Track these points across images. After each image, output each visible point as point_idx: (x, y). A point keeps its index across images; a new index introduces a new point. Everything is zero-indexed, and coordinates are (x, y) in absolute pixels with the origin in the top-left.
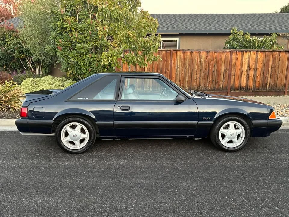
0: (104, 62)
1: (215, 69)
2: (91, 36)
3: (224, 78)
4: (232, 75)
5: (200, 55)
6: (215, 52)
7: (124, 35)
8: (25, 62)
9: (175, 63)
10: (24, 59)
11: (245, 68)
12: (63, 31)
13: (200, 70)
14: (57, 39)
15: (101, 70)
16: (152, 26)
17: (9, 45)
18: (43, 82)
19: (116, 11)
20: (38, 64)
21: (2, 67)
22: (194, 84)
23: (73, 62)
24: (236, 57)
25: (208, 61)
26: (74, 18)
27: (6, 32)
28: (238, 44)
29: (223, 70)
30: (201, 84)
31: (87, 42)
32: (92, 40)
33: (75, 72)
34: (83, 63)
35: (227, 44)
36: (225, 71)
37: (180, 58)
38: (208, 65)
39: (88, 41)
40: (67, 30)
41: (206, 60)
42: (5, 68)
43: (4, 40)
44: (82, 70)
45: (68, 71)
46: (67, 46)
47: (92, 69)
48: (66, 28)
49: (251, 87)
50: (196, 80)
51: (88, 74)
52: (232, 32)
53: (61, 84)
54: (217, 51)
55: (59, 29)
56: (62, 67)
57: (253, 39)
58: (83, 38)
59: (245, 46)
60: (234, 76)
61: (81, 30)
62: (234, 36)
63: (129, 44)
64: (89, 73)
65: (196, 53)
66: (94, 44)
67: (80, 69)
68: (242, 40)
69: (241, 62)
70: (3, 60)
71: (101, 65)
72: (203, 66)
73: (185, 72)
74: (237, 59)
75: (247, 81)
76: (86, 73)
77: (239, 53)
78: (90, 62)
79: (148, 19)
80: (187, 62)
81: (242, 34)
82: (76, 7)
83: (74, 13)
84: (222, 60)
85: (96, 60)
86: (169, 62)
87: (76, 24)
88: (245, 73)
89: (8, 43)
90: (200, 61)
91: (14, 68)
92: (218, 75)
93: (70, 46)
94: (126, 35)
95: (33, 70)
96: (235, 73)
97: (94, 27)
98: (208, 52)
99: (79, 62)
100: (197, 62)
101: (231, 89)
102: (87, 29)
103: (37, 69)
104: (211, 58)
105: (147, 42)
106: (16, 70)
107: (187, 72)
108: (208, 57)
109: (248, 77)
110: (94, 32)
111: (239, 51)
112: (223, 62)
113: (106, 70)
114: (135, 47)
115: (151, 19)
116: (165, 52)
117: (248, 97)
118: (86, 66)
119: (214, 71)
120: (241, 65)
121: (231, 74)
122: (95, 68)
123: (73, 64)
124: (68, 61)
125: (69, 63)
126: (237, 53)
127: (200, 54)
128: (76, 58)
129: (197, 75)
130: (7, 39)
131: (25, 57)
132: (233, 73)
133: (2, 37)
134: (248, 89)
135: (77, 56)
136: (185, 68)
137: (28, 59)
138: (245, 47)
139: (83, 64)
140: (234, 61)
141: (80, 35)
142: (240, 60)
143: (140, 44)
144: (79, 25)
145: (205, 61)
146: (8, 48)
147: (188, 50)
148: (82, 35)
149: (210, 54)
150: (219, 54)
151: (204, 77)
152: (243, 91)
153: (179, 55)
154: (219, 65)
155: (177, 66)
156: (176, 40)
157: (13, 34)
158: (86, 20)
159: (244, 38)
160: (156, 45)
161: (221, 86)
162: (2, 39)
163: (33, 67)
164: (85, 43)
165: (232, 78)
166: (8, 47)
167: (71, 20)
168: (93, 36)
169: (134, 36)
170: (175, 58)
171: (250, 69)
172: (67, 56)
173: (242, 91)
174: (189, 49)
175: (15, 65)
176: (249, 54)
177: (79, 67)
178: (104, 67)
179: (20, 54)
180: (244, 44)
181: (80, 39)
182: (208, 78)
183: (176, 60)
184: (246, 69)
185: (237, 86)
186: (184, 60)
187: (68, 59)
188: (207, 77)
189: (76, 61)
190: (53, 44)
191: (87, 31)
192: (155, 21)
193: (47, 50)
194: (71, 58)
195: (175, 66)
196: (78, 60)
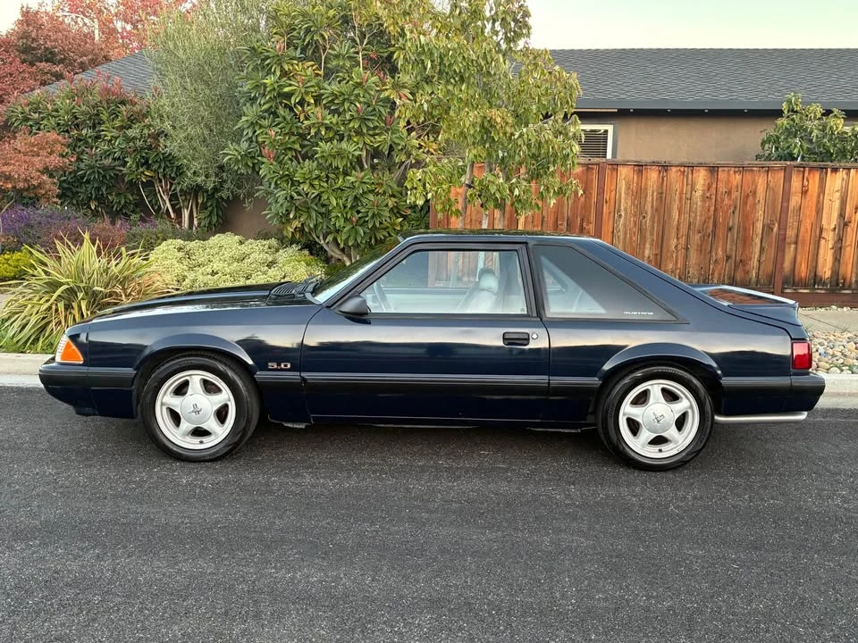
0: (413, 199)
1: (735, 221)
2: (364, 120)
3: (762, 249)
4: (788, 240)
5: (690, 180)
6: (737, 169)
7: (479, 120)
8: (151, 191)
9: (612, 202)
10: (149, 184)
11: (830, 220)
12: (281, 103)
13: (689, 226)
14: (261, 127)
15: (388, 220)
16: (562, 94)
17: (110, 141)
18: (212, 252)
19: (460, 53)
20: (188, 197)
21: (85, 204)
22: (670, 266)
23: (307, 194)
24: (803, 186)
25: (714, 197)
26: (312, 66)
27: (101, 102)
28: (806, 146)
29: (759, 226)
30: (689, 267)
31: (350, 137)
32: (365, 131)
33: (312, 226)
34: (336, 199)
35: (767, 145)
36: (768, 228)
37: (628, 188)
38: (712, 209)
39: (353, 134)
40: (293, 102)
41: (708, 195)
42: (93, 208)
43: (94, 127)
44: (333, 220)
45: (289, 221)
46: (290, 149)
47: (360, 218)
48: (289, 96)
49: (848, 280)
50: (674, 255)
51: (349, 231)
52: (785, 106)
53: (267, 259)
54: (742, 169)
55: (267, 98)
56: (270, 209)
57: (853, 129)
58: (337, 123)
59: (828, 151)
60: (796, 243)
61: (333, 100)
62: (793, 120)
63: (487, 145)
64: (353, 228)
65: (677, 171)
66: (371, 142)
67: (326, 215)
68: (820, 134)
69: (818, 202)
70: (90, 186)
71: (387, 205)
72: (698, 214)
73: (640, 230)
74: (804, 192)
75: (837, 259)
76: (344, 227)
77: (811, 175)
78: (356, 197)
79: (550, 73)
80: (649, 199)
81: (819, 116)
82: (322, 35)
83: (314, 52)
84: (758, 195)
85: (373, 191)
86: (594, 199)
87: (318, 85)
88: (830, 237)
89: (106, 136)
90: (689, 196)
91: (121, 210)
92: (746, 240)
93: (297, 146)
94: (483, 122)
95: (173, 216)
96: (797, 236)
97: (372, 93)
98: (713, 169)
99: (325, 197)
100: (681, 199)
101: (783, 284)
102: (353, 98)
103: (186, 214)
104: (722, 188)
105: (547, 142)
106: (126, 214)
107: (649, 228)
108: (714, 186)
109: (841, 248)
110: (370, 109)
111: (812, 169)
112: (762, 201)
113: (400, 219)
114: (506, 154)
115: (557, 73)
116: (581, 169)
117: (839, 309)
118: (345, 207)
119: (730, 229)
120: (819, 211)
121: (785, 239)
122: (370, 214)
123: (306, 202)
124: (293, 193)
125: (296, 196)
126: (806, 174)
127: (690, 176)
128: (316, 182)
129: (678, 239)
130: (104, 123)
131: (152, 177)
132: (793, 236)
133: (90, 119)
134: (838, 284)
135: (318, 177)
136: (641, 218)
137: (161, 182)
138: (828, 156)
139: (334, 203)
140: (795, 200)
141: (329, 117)
142: (815, 194)
143: (524, 148)
144: (329, 88)
145: (705, 198)
146: (106, 152)
147: (653, 164)
148: (336, 116)
149: (722, 175)
150: (748, 176)
151: (701, 246)
152: (823, 292)
153: (623, 177)
154: (748, 208)
155: (619, 210)
156: (606, 131)
157: (123, 108)
158: (349, 72)
159: (824, 127)
160: (572, 150)
161: (754, 275)
162: (91, 125)
163: (173, 206)
164: (345, 139)
165: (790, 251)
166: (106, 147)
167: (303, 73)
168: (369, 119)
169: (507, 123)
170: (613, 187)
171: (846, 224)
172: (289, 178)
173: (819, 291)
174: (655, 160)
175: (123, 202)
176: (845, 177)
177: (323, 210)
178: (395, 211)
179: (141, 170)
180: (824, 145)
181: (328, 128)
182: (714, 248)
183: (614, 192)
184: (834, 221)
185: (803, 275)
186: (639, 194)
187: (293, 185)
188: (709, 247)
189: (316, 193)
190: (246, 141)
191: (351, 103)
192: (571, 81)
193: (230, 159)
194: (299, 183)
195: (612, 209)
196: (322, 190)
